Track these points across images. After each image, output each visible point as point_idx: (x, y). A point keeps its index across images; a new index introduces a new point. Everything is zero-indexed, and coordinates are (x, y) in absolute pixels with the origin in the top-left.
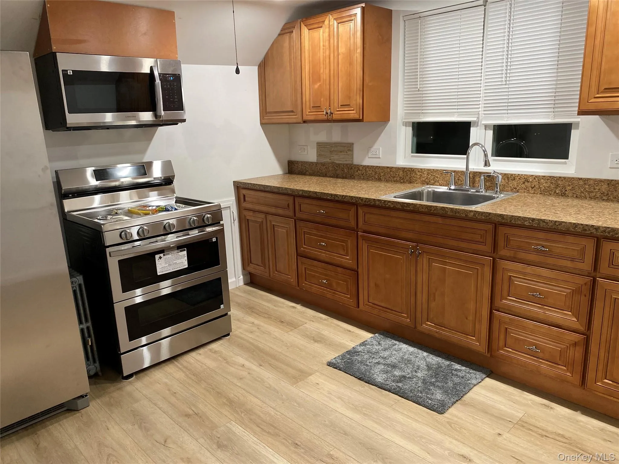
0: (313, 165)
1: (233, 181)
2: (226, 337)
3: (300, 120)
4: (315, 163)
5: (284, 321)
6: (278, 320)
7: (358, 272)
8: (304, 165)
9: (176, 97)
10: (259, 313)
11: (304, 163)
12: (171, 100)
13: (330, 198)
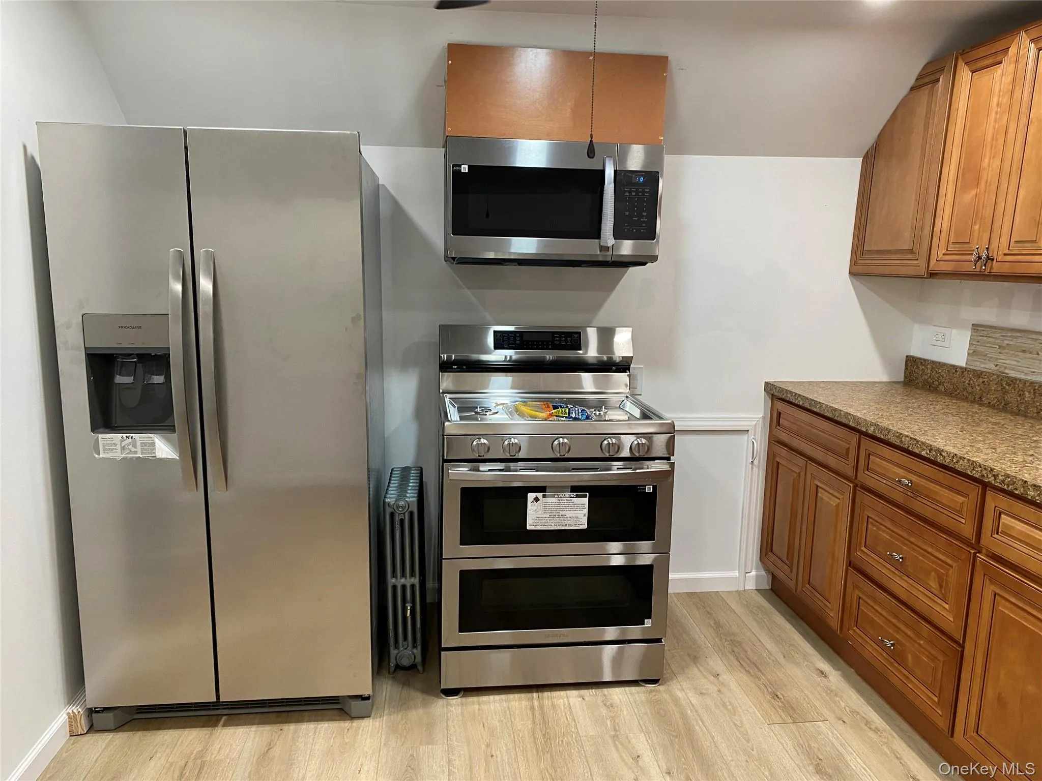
0: (956, 371)
1: (765, 382)
2: (649, 684)
3: (922, 271)
4: (961, 368)
5: (781, 696)
6: (770, 690)
7: (963, 647)
8: (937, 369)
9: (645, 214)
10: (743, 660)
11: (938, 364)
12: (634, 219)
13: (926, 455)
